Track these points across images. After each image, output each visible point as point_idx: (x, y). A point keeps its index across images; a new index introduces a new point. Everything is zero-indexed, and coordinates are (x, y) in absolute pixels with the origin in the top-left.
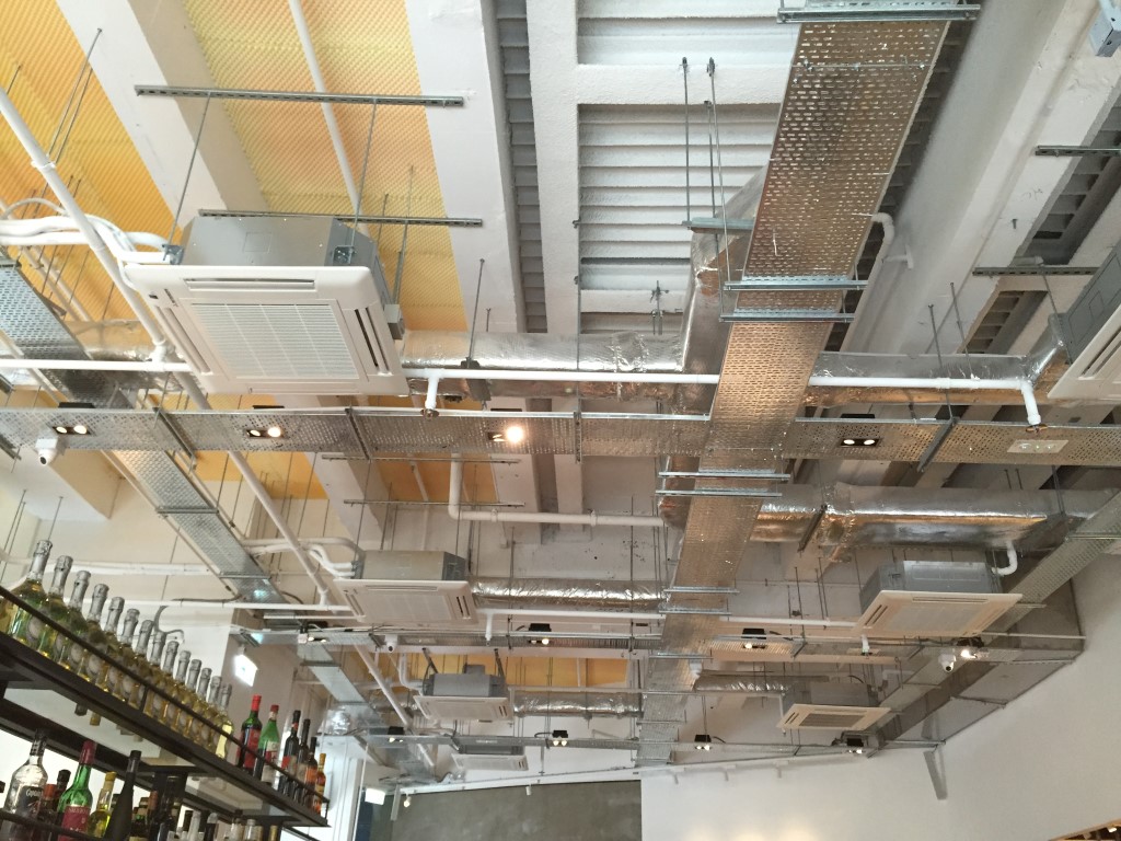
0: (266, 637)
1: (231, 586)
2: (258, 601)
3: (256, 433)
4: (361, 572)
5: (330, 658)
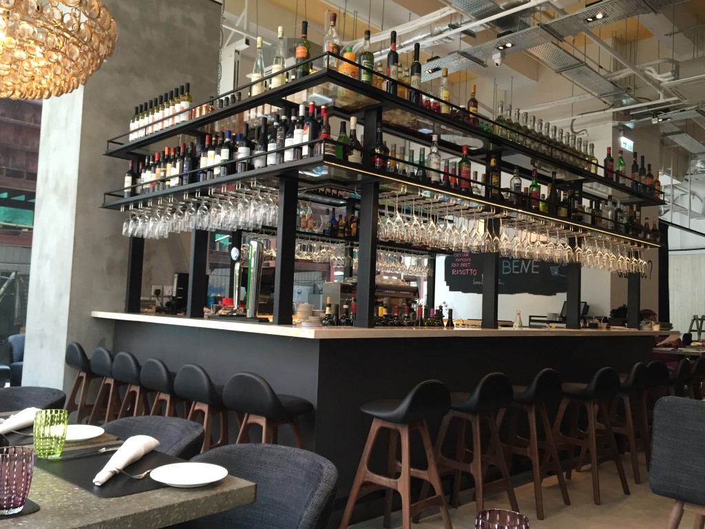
0: (635, 124)
1: (607, 101)
2: (626, 105)
3: (591, 20)
4: (678, 75)
5: (677, 129)
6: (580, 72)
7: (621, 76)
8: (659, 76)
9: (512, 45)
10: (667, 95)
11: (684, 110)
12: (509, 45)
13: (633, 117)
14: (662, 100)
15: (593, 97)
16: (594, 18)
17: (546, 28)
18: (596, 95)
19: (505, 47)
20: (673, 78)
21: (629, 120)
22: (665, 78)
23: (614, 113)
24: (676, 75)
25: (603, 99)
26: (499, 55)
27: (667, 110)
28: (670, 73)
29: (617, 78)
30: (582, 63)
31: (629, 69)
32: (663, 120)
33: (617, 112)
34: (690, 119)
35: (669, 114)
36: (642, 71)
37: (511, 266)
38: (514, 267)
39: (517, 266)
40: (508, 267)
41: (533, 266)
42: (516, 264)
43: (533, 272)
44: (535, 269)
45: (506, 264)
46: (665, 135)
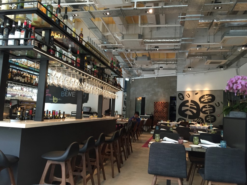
0: (107, 50)
1: (101, 42)
2: (105, 44)
3: (105, 14)
4: (124, 38)
5: (118, 54)
6: (95, 30)
7: (107, 35)
8: (118, 37)
9: (78, 16)
10: (118, 43)
11: (122, 49)
12: (76, 15)
13: (107, 48)
14: (117, 45)
15: (97, 39)
16: (106, 14)
17: (91, 13)
18: (98, 39)
19: (75, 15)
20: (122, 38)
21: (106, 49)
22: (120, 38)
23: (101, 46)
24: (123, 38)
25: (100, 41)
26: (72, 18)
27: (117, 48)
28: (121, 37)
29: (106, 35)
30: (97, 28)
31: (110, 33)
32: (116, 51)
33: (103, 46)
34: (122, 52)
35: (118, 49)
36: (113, 34)
37: (65, 94)
38: (66, 94)
39: (67, 94)
40: (64, 94)
41: (73, 94)
42: (66, 93)
43: (73, 96)
44: (73, 95)
45: (63, 93)
46: (114, 55)
